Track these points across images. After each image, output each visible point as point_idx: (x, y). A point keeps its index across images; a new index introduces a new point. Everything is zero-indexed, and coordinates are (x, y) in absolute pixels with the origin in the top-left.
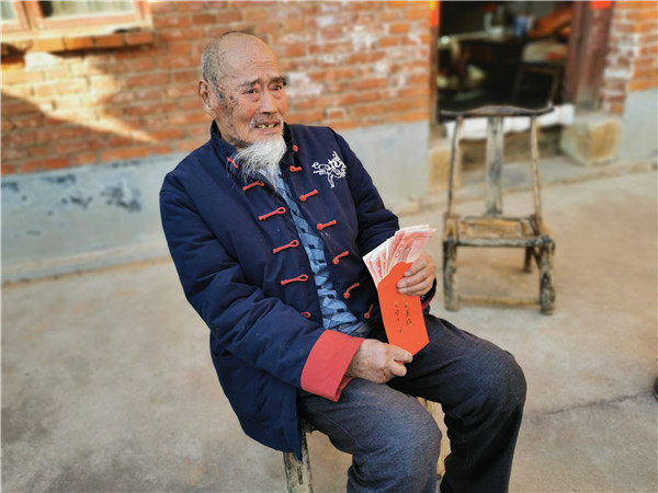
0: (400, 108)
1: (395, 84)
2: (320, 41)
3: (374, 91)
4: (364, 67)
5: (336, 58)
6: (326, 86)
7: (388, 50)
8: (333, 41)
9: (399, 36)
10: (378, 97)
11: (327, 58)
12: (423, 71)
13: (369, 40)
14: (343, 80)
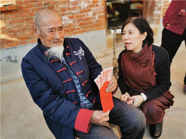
0: (97, 26)
1: (95, 19)
2: (71, 6)
3: (89, 21)
4: (85, 14)
5: (76, 11)
6: (74, 20)
7: (92, 8)
8: (75, 6)
9: (95, 4)
10: (90, 23)
11: (73, 12)
12: (103, 14)
13: (86, 6)
14: (79, 18)
